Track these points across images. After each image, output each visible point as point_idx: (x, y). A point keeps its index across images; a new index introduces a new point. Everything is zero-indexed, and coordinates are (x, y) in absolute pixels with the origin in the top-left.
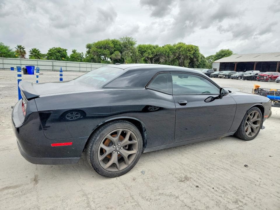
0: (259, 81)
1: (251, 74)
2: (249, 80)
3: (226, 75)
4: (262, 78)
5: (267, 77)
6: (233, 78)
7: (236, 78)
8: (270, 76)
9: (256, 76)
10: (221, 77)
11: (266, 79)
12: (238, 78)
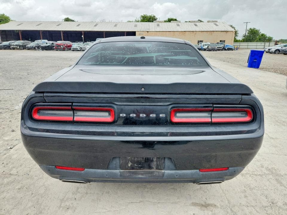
0: (57, 50)
1: (47, 43)
2: (48, 50)
3: (20, 46)
4: (59, 48)
5: (63, 46)
6: (29, 49)
7: (33, 48)
8: (66, 45)
9: (53, 45)
10: (14, 49)
11: (63, 48)
12: (35, 48)
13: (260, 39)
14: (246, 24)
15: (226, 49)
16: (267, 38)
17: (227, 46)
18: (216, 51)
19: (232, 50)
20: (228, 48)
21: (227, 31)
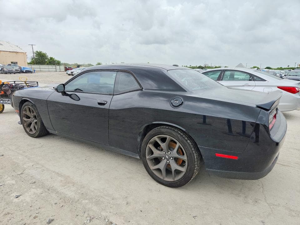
13: (50, 63)
14: (31, 46)
15: (24, 71)
16: (56, 62)
17: (24, 68)
18: (15, 74)
19: (31, 73)
20: (26, 71)
21: (17, 52)
